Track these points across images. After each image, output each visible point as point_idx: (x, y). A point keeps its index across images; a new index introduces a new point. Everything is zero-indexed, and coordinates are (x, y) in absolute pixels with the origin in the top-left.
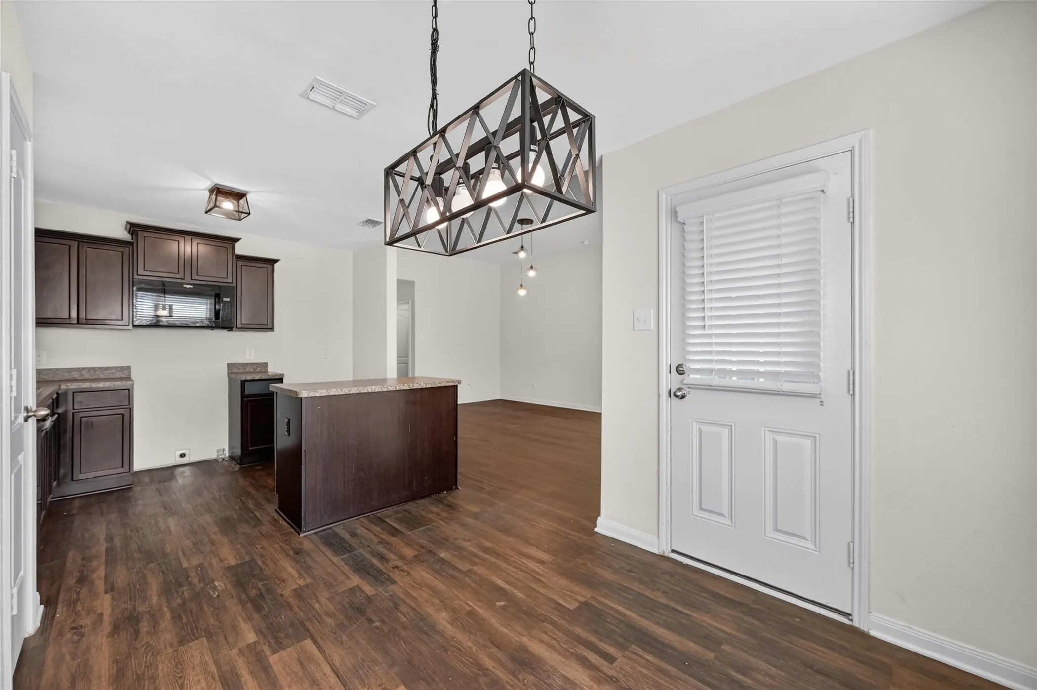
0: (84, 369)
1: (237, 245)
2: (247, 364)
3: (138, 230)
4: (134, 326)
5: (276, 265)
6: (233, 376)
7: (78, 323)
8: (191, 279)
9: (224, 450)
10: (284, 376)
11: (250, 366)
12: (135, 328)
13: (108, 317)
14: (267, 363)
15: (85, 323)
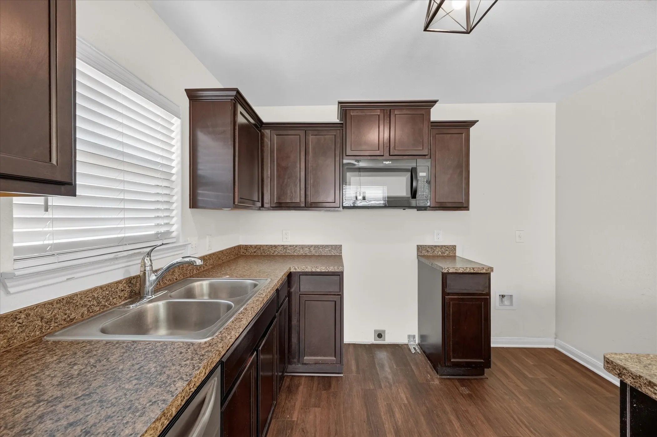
0: (312, 246)
1: (433, 110)
2: (436, 246)
3: (346, 109)
4: (344, 208)
5: (472, 129)
6: (423, 260)
7: (305, 207)
8: (390, 155)
9: (414, 337)
10: (492, 271)
11: (438, 249)
12: (345, 210)
13: (325, 200)
14: (455, 246)
15: (310, 206)
